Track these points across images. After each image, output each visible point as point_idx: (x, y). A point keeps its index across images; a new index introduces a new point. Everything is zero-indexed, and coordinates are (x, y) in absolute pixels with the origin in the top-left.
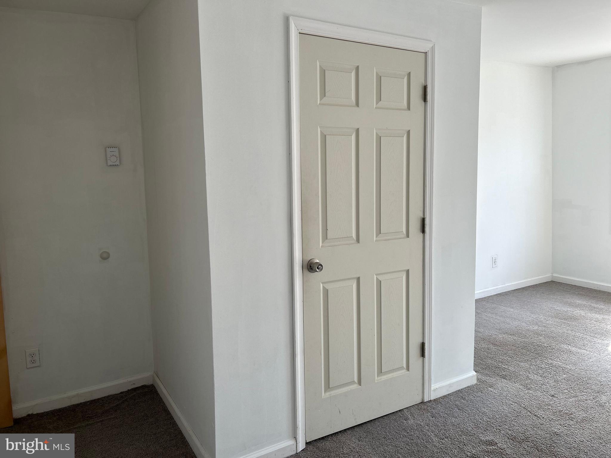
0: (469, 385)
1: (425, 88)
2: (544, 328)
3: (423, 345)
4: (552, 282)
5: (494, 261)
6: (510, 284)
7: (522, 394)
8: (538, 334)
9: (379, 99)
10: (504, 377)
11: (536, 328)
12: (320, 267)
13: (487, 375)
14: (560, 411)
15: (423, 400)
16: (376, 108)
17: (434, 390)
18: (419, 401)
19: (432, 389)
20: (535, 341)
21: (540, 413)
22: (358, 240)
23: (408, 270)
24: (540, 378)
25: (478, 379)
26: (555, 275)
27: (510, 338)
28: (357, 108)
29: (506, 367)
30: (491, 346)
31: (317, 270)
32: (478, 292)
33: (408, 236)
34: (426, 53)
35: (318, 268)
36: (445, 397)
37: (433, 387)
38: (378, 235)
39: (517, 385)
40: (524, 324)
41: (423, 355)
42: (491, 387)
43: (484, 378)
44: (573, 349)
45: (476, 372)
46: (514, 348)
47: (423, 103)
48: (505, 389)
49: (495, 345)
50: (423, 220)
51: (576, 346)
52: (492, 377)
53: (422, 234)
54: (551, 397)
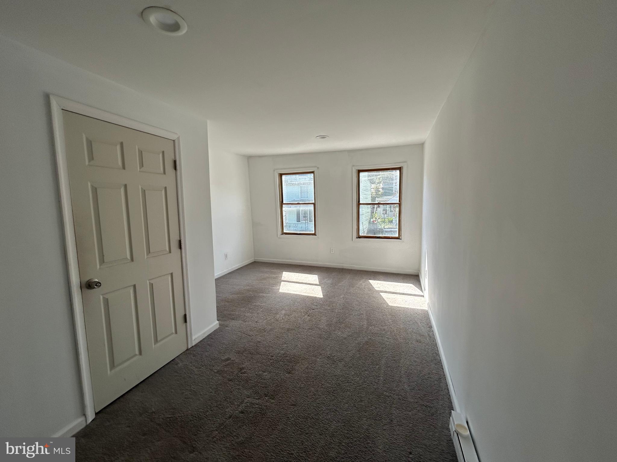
0: (215, 329)
1: (175, 162)
2: (252, 287)
3: (185, 316)
4: (255, 262)
5: (226, 256)
6: (235, 266)
7: (242, 325)
8: (249, 291)
9: (142, 165)
10: (233, 319)
11: (248, 287)
12: (98, 284)
13: (225, 320)
14: (260, 329)
15: (188, 348)
16: (140, 171)
17: (194, 340)
18: (185, 349)
19: (193, 339)
20: (248, 295)
21: (251, 333)
22: (132, 260)
23: (172, 273)
24: (250, 314)
25: (220, 325)
26: (255, 258)
27: (235, 296)
28: (124, 170)
29: (234, 313)
30: (226, 303)
31: (96, 287)
32: (217, 274)
33: (170, 252)
34: (174, 141)
35: (96, 285)
36: (201, 341)
37: (194, 338)
38: (148, 254)
39: (240, 322)
40: (242, 287)
41: (186, 321)
42: (227, 327)
43: (223, 323)
44: (265, 295)
45: (218, 321)
46: (238, 301)
47: (175, 170)
48: (234, 326)
49: (228, 302)
50: (180, 241)
51: (266, 293)
52: (227, 321)
53: (179, 250)
54: (256, 323)
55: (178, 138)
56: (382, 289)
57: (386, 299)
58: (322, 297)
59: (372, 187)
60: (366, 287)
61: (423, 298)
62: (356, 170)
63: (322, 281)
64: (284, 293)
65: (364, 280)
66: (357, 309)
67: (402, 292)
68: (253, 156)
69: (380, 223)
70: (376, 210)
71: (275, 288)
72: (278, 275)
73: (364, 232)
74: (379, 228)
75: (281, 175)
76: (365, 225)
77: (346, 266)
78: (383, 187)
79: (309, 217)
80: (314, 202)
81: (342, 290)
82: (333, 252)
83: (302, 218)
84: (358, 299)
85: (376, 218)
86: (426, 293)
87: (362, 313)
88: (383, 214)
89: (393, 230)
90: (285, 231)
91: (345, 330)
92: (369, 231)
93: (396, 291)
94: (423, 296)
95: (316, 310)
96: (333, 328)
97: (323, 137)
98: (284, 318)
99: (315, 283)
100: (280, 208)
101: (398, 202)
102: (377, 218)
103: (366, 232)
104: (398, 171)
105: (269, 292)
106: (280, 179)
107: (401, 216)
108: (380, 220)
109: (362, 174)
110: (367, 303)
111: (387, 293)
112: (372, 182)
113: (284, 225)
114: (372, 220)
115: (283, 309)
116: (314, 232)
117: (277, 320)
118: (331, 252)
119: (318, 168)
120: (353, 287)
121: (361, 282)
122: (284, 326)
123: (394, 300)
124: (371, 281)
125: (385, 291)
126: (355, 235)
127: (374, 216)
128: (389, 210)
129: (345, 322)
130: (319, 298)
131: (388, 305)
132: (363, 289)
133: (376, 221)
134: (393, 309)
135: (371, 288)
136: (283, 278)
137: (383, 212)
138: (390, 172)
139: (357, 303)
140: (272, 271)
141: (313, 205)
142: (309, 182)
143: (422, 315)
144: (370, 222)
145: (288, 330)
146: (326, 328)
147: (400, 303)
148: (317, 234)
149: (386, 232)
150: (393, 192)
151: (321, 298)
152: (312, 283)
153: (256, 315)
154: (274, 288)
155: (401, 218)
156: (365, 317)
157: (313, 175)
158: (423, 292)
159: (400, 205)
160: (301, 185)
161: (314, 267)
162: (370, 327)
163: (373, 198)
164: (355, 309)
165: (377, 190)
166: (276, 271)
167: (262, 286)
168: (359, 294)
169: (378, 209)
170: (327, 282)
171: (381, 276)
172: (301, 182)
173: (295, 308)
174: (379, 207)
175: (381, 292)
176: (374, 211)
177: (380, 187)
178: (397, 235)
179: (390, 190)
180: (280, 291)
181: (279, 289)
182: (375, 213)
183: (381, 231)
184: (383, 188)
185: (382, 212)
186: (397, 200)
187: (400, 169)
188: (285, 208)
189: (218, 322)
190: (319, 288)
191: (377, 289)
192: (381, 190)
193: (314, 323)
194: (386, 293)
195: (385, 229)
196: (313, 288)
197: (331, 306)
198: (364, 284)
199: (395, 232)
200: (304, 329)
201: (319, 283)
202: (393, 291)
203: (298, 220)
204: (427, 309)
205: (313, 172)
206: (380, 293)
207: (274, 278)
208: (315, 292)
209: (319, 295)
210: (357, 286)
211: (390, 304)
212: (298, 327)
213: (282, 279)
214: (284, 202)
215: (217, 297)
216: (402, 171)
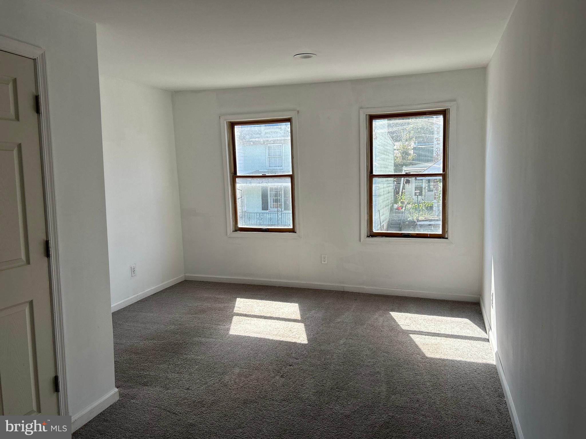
0: (112, 403)
1: (37, 99)
2: (179, 326)
3: (56, 378)
4: (185, 281)
5: (133, 270)
6: (149, 289)
7: (162, 396)
8: (174, 333)
10: (145, 384)
11: (173, 327)
13: (130, 387)
14: (194, 402)
19: (72, 421)
20: (172, 341)
21: (178, 409)
23: (32, 301)
24: (177, 375)
25: (121, 395)
29: (148, 373)
30: (133, 356)
32: (115, 305)
33: (28, 262)
34: (34, 60)
39: (158, 389)
40: (162, 326)
41: (57, 389)
42: (133, 398)
43: (126, 391)
44: (203, 340)
45: (118, 388)
46: (154, 352)
47: (37, 114)
48: (147, 396)
49: (136, 353)
50: (47, 243)
51: (205, 337)
52: (134, 388)
53: (46, 259)
54: (186, 391)
55: (43, 55)
56: (413, 328)
57: (420, 346)
58: (306, 342)
59: (395, 147)
60: (386, 324)
61: (488, 343)
62: (366, 115)
63: (306, 314)
64: (238, 336)
65: (381, 312)
66: (369, 364)
67: (450, 334)
68: (181, 91)
69: (411, 210)
70: (404, 188)
71: (222, 327)
72: (226, 305)
73: (382, 227)
74: (408, 219)
75: (232, 125)
76: (383, 214)
77: (350, 286)
78: (415, 146)
79: (283, 200)
80: (291, 174)
81: (342, 331)
82: (326, 263)
83: (272, 203)
84: (370, 346)
85: (402, 203)
86: (493, 335)
87: (378, 372)
88: (415, 195)
89: (432, 223)
90: (240, 225)
91: (347, 402)
92: (390, 225)
93: (439, 331)
94: (488, 340)
95: (296, 366)
96: (326, 399)
97: (307, 56)
98: (237, 380)
99: (293, 317)
100: (231, 185)
101: (441, 172)
102: (406, 203)
103: (385, 227)
104: (441, 118)
105: (211, 335)
106: (231, 131)
107: (447, 198)
108: (409, 206)
109: (377, 124)
110: (387, 352)
111: (423, 335)
112: (395, 137)
113: (239, 214)
114: (396, 206)
115: (236, 365)
116: (291, 227)
117: (226, 385)
118: (323, 262)
119: (298, 112)
120: (362, 325)
121: (376, 316)
122: (238, 396)
123: (436, 346)
124: (394, 314)
125: (419, 332)
126: (364, 231)
127: (400, 198)
128: (427, 188)
129: (348, 387)
130: (300, 344)
131: (424, 357)
132: (380, 328)
133: (404, 208)
134: (434, 363)
135: (395, 327)
136: (235, 309)
137: (416, 191)
138: (426, 120)
139: (368, 353)
140: (216, 296)
141: (289, 180)
142: (283, 138)
143: (485, 373)
144: (391, 209)
145: (245, 402)
146: (313, 398)
147: (446, 353)
148: (297, 229)
149: (421, 226)
150: (432, 154)
151: (303, 345)
152: (289, 317)
153: (187, 376)
154: (219, 327)
155: (446, 201)
156: (383, 379)
157: (289, 126)
158: (486, 333)
159: (444, 176)
160: (269, 145)
161: (292, 288)
162: (393, 397)
163: (397, 166)
164: (366, 364)
165: (405, 153)
166: (223, 296)
167: (198, 323)
168: (372, 336)
169: (407, 185)
170: (315, 315)
171: (413, 305)
172: (270, 139)
173: (258, 362)
174: (408, 182)
175: (413, 334)
176: (399, 190)
177: (410, 147)
178: (440, 232)
179: (428, 151)
180: (232, 332)
181: (228, 329)
182: (402, 193)
183: (413, 224)
184: (414, 149)
185: (414, 192)
186: (440, 168)
187: (444, 113)
188: (240, 184)
189: (116, 390)
190: (301, 326)
191: (404, 328)
192: (411, 152)
193: (290, 389)
194: (421, 334)
195: (420, 221)
196: (290, 327)
197: (323, 360)
198: (382, 319)
199: (436, 226)
200: (273, 400)
201: (301, 317)
202: (433, 332)
203: (265, 207)
204: (495, 363)
205: (288, 120)
206: (411, 335)
207: (220, 309)
208: (294, 333)
209: (301, 338)
210: (369, 322)
211: (429, 354)
212: (263, 398)
213: (234, 312)
214: (238, 174)
215: (116, 344)
216: (447, 116)
